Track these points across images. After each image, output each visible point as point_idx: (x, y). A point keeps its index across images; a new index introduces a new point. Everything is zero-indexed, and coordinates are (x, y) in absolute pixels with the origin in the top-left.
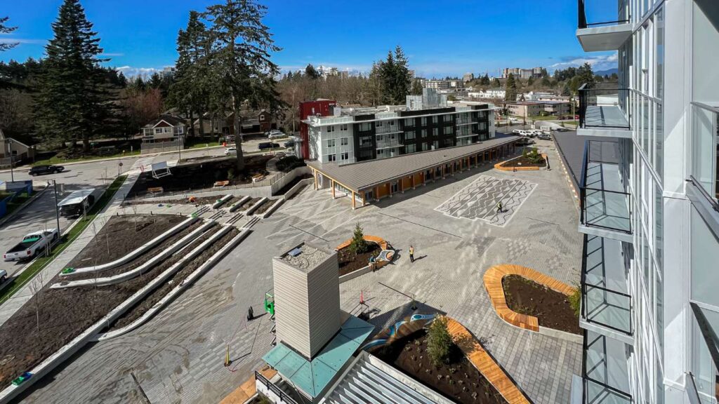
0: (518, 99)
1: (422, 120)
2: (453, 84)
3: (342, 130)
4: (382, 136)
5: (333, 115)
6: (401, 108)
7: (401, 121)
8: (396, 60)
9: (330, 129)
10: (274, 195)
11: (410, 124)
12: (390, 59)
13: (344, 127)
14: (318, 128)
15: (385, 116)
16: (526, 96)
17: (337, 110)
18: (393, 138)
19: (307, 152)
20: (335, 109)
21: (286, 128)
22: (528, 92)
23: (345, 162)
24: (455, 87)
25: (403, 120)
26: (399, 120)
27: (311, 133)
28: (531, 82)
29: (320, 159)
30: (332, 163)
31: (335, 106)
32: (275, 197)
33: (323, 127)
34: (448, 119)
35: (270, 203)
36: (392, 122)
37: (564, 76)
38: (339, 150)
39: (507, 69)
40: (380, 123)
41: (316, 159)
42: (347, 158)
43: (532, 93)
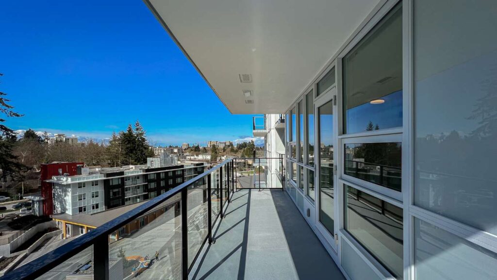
0: (218, 160)
1: (161, 175)
2: (176, 151)
3: (93, 185)
4: (129, 188)
5: (81, 174)
6: (144, 167)
7: (145, 177)
8: (136, 132)
9: (81, 185)
10: (12, 252)
11: (152, 177)
12: (130, 130)
13: (95, 183)
14: (68, 186)
15: (132, 172)
16: (223, 158)
17: (85, 170)
18: (139, 188)
19: (51, 208)
20: (83, 169)
21: (12, 191)
22: (223, 156)
23: (96, 211)
24: (176, 153)
25: (147, 175)
26: (143, 175)
27: (57, 191)
28: (224, 150)
29: (69, 212)
30: (82, 214)
31: (83, 167)
32: (16, 254)
33: (73, 184)
34: (179, 173)
35: (9, 260)
36: (138, 177)
37: (242, 146)
38: (89, 202)
39: (210, 142)
40: (128, 178)
41: (63, 213)
42: (97, 207)
43: (225, 156)
